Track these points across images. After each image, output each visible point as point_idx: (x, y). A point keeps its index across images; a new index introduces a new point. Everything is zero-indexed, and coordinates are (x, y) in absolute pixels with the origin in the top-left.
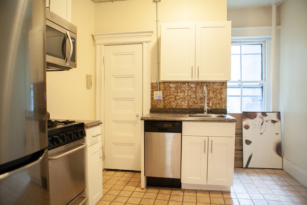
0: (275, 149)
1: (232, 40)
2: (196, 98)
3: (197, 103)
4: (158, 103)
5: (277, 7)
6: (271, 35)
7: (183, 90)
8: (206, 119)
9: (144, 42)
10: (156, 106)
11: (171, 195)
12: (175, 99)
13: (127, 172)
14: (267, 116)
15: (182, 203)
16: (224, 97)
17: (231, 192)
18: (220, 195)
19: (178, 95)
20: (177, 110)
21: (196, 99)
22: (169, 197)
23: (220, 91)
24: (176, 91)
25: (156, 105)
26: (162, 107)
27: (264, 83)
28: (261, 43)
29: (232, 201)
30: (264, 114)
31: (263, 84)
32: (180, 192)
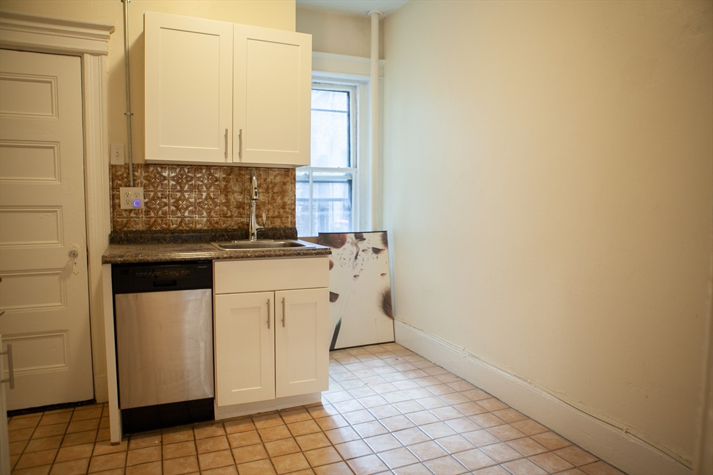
0: (381, 304)
1: (313, 77)
2: (227, 204)
3: (231, 217)
4: (132, 217)
5: (380, 21)
6: (370, 75)
7: (195, 185)
8: (267, 251)
9: (87, 53)
10: (125, 226)
11: (197, 442)
12: (177, 207)
13: (46, 413)
14: (365, 239)
15: (231, 451)
16: (289, 202)
17: (323, 403)
18: (305, 415)
19: (184, 197)
20: (184, 235)
21: (228, 207)
22: (193, 445)
23: (282, 188)
24: (178, 188)
25: (127, 223)
26: (140, 227)
27: (353, 173)
28: (348, 90)
29: (333, 420)
30: (359, 236)
31: (351, 175)
32: (214, 428)
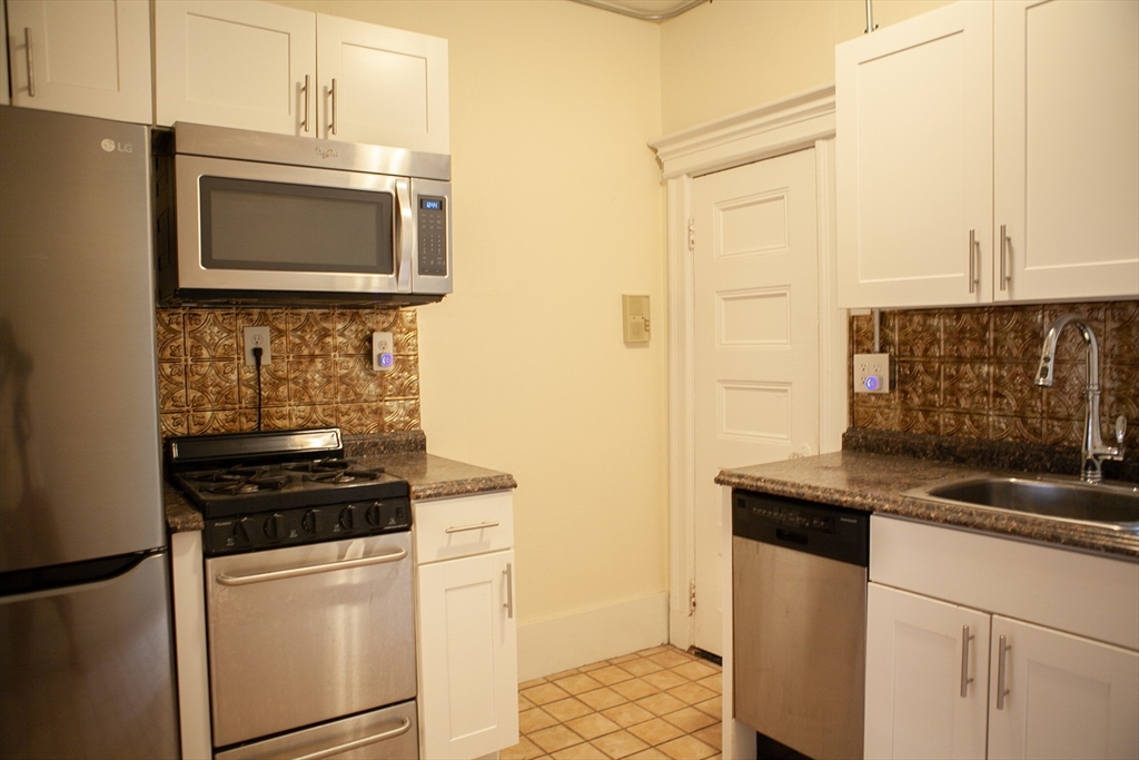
9: (818, 139)
10: (870, 422)
25: (873, 417)
